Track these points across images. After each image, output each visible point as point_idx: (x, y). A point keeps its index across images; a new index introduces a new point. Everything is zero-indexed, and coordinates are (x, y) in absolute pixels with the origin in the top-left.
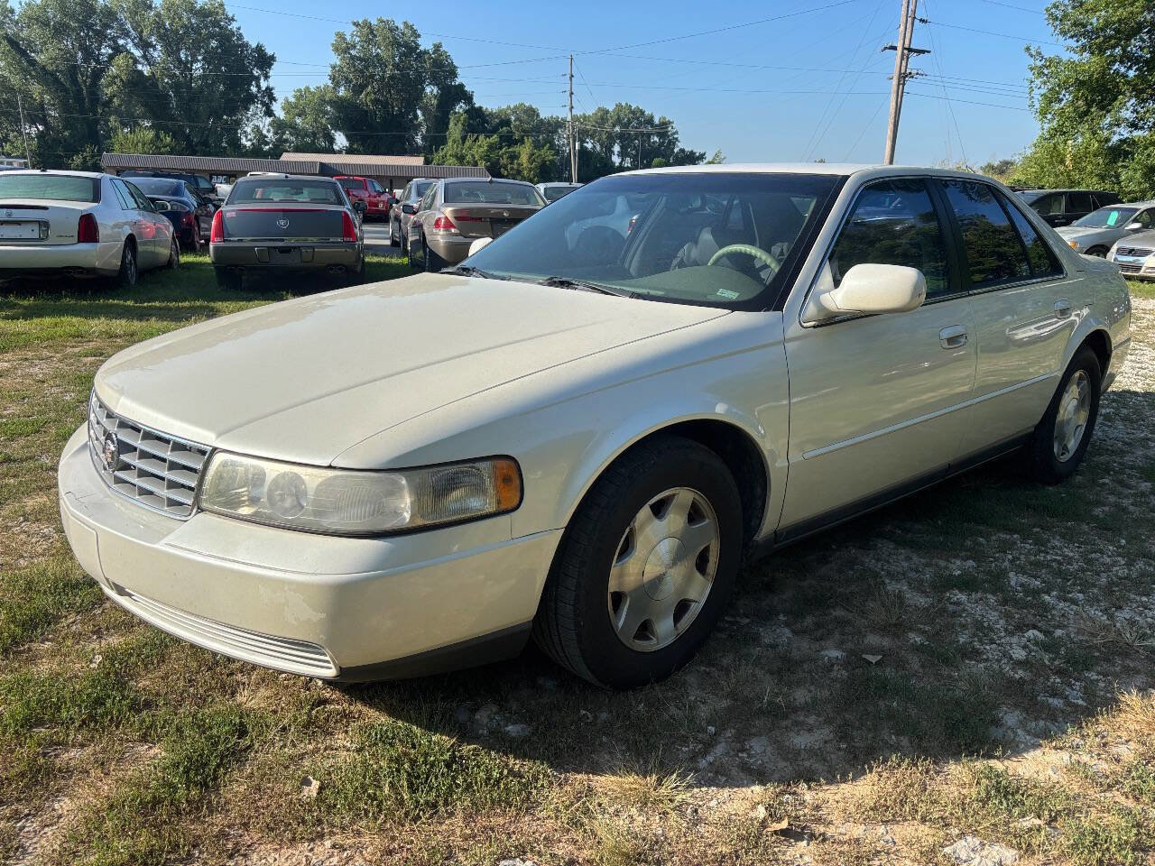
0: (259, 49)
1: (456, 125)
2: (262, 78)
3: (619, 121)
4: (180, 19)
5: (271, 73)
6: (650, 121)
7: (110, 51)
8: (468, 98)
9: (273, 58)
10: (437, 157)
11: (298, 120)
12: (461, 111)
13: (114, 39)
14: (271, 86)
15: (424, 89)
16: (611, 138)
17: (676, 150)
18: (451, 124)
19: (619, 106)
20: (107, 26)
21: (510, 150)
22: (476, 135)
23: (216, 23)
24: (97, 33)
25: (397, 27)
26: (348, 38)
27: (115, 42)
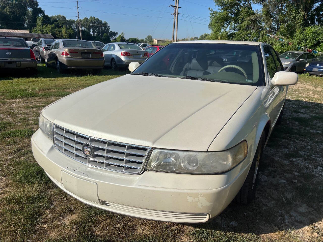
1: (39, 21)
3: (91, 22)
6: (101, 22)
8: (43, 12)
10: (34, 31)
12: (41, 16)
15: (27, 9)
16: (90, 27)
17: (109, 31)
18: (38, 20)
19: (91, 17)
21: (59, 29)
22: (46, 24)
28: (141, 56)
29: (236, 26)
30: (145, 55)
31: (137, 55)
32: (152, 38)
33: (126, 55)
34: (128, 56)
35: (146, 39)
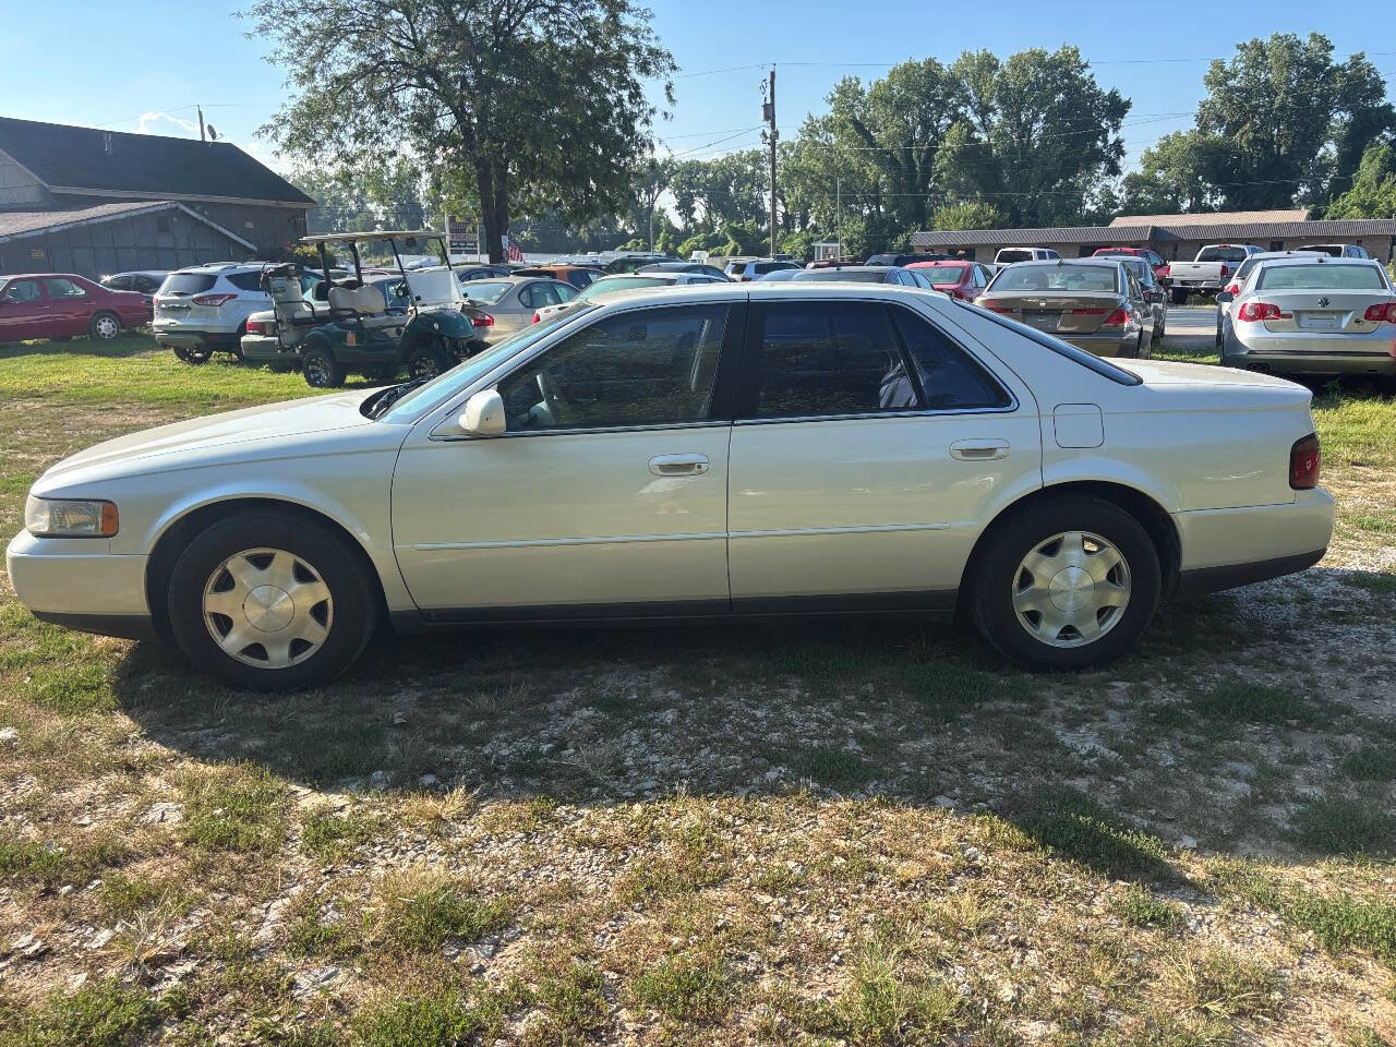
0: (1113, 96)
2: (1111, 130)
4: (1025, 76)
5: (1123, 122)
7: (950, 122)
9: (1128, 104)
11: (1160, 174)
12: (1382, 142)
13: (955, 108)
14: (1121, 138)
15: (1329, 118)
20: (949, 95)
23: (1067, 74)
24: (938, 103)
25: (1299, 42)
26: (1228, 67)
27: (955, 111)
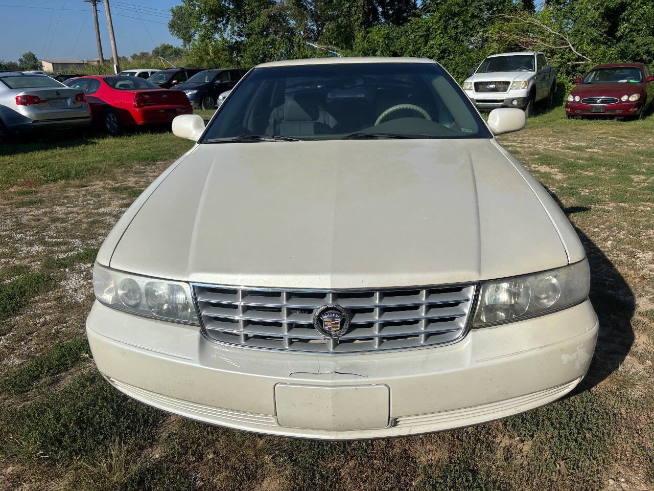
28: (69, 102)
29: (241, 27)
30: (77, 100)
31: (59, 101)
32: (36, 59)
33: (30, 104)
34: (36, 105)
35: (21, 60)
